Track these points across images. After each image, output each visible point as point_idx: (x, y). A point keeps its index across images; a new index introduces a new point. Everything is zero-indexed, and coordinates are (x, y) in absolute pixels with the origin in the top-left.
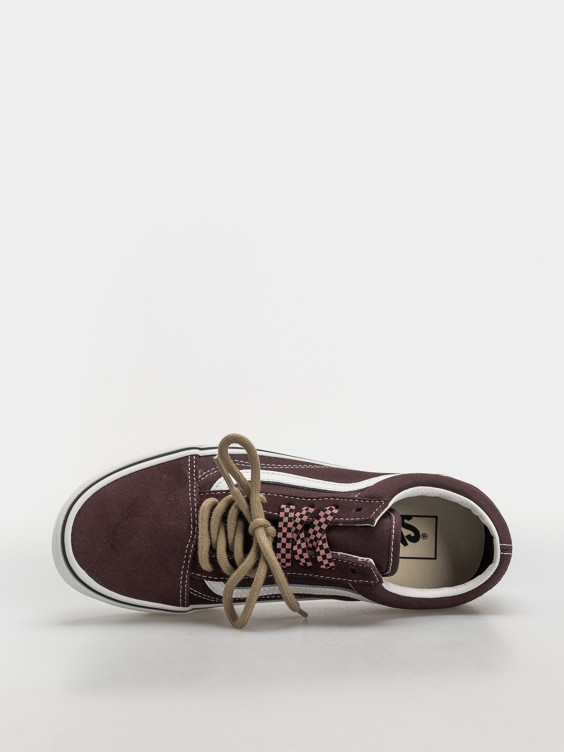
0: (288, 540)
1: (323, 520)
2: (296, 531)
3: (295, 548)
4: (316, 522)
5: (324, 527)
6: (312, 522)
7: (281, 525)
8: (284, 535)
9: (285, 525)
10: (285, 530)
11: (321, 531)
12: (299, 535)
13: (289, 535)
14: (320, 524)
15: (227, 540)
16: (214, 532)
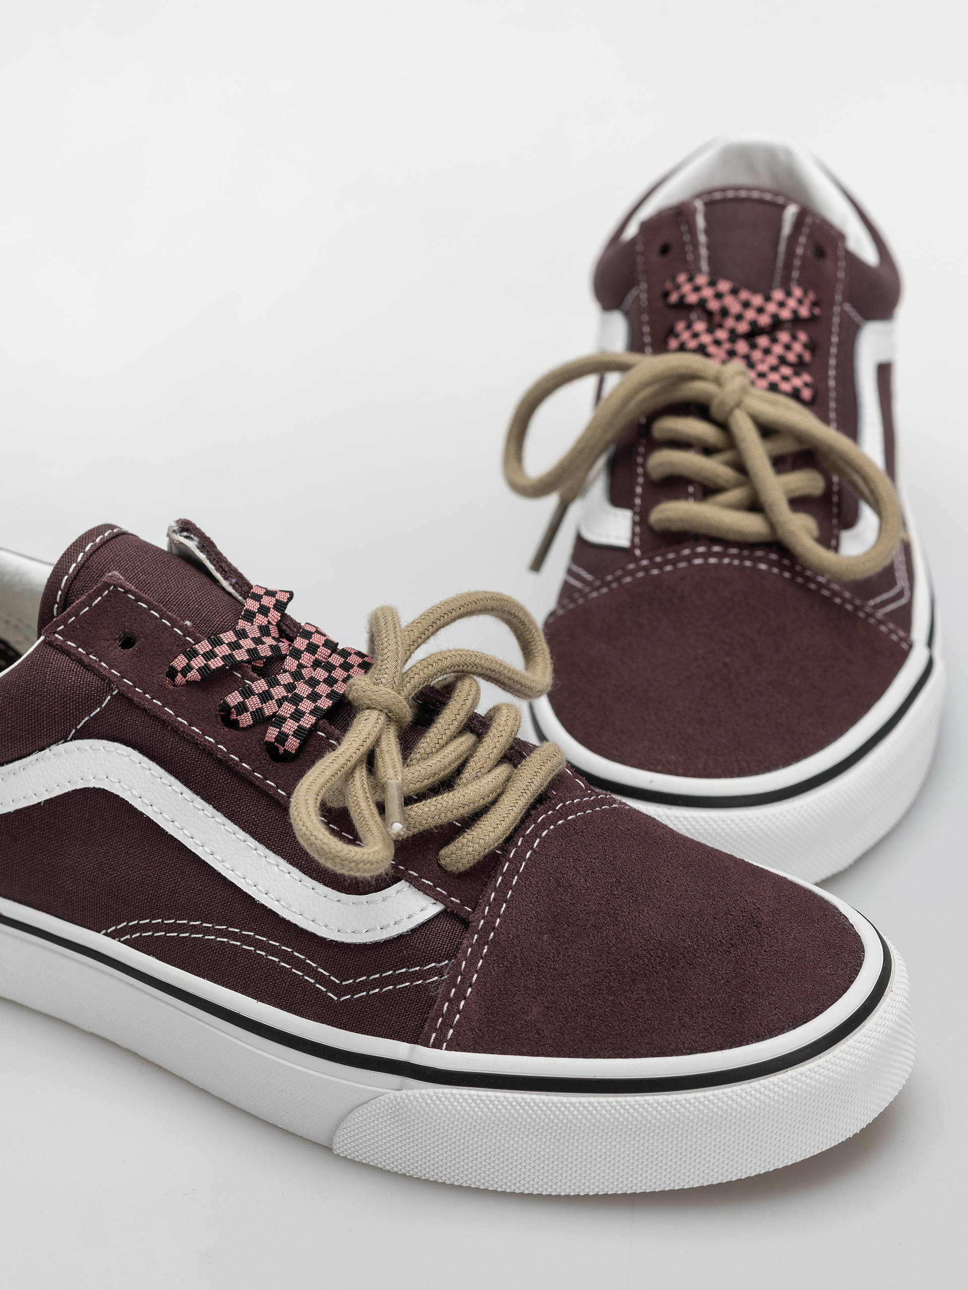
6: (250, 664)
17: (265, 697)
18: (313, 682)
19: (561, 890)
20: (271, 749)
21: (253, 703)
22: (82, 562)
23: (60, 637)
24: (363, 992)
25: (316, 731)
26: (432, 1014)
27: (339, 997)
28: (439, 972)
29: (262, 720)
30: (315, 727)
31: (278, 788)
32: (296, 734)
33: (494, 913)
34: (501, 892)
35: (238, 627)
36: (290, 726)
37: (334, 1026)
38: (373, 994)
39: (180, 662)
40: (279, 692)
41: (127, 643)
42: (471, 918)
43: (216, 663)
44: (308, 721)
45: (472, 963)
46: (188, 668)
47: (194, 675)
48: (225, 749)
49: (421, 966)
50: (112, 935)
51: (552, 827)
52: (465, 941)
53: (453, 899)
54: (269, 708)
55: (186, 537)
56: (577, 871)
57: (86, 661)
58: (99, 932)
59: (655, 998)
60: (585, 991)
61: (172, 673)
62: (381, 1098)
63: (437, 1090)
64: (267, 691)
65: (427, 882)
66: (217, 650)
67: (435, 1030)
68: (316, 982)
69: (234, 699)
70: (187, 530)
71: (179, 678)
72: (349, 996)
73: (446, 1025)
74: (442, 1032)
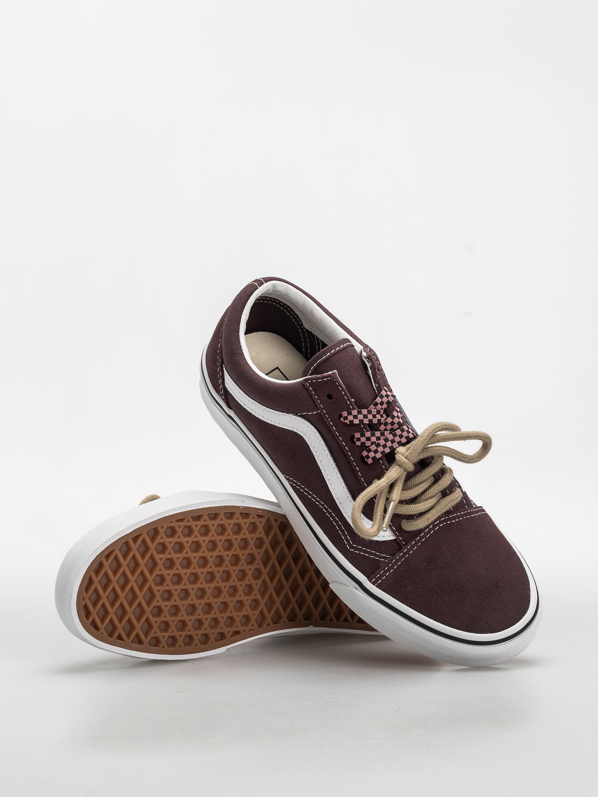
0: (395, 435)
1: (361, 417)
2: (382, 434)
3: (396, 426)
4: (366, 421)
5: (365, 411)
6: (368, 424)
7: (387, 450)
8: (393, 441)
9: (385, 446)
10: (389, 444)
11: (370, 412)
12: (384, 430)
13: (391, 437)
14: (365, 416)
15: (430, 487)
16: (432, 502)
17: (368, 439)
18: (386, 440)
19: (437, 549)
20: (362, 458)
21: (363, 439)
22: (328, 357)
23: (308, 384)
24: (358, 551)
25: (380, 459)
26: (377, 572)
27: (350, 548)
28: (385, 558)
29: (364, 447)
30: (380, 458)
31: (359, 471)
32: (373, 458)
33: (411, 549)
34: (417, 542)
35: (369, 409)
36: (372, 454)
37: (344, 557)
38: (361, 554)
39: (345, 414)
40: (373, 439)
41: (330, 397)
42: (403, 547)
43: (356, 422)
44: (379, 455)
45: (397, 561)
46: (346, 418)
47: (347, 421)
48: (347, 449)
49: (380, 554)
50: (287, 479)
51: (445, 523)
52: (398, 554)
53: (400, 537)
54: (368, 444)
55: (367, 361)
56: (446, 544)
57: (314, 398)
58: (283, 474)
59: (450, 603)
60: (429, 589)
61: (341, 416)
62: (350, 587)
63: (368, 598)
64: (370, 437)
65: (394, 528)
66: (359, 416)
67: (375, 578)
68: (345, 539)
69: (357, 435)
70: (369, 359)
71: (342, 419)
72: (353, 550)
73: (379, 578)
74: (377, 580)
